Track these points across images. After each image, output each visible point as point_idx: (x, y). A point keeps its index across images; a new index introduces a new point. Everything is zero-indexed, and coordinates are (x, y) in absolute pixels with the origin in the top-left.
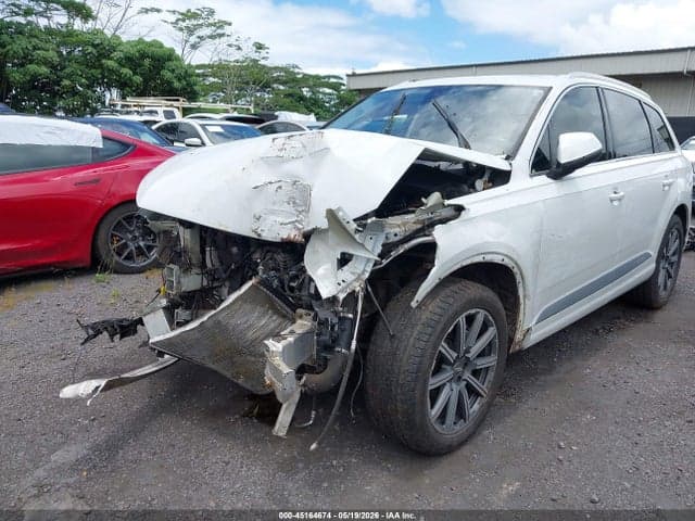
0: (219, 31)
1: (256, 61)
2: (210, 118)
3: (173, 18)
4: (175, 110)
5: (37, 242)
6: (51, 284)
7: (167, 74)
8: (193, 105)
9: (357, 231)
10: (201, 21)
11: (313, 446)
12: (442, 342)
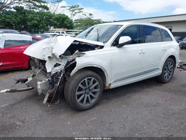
0: (80, 11)
1: (90, 18)
3: (68, 8)
4: (64, 32)
7: (65, 22)
8: (69, 30)
10: (76, 8)
11: (49, 106)
12: (80, 84)
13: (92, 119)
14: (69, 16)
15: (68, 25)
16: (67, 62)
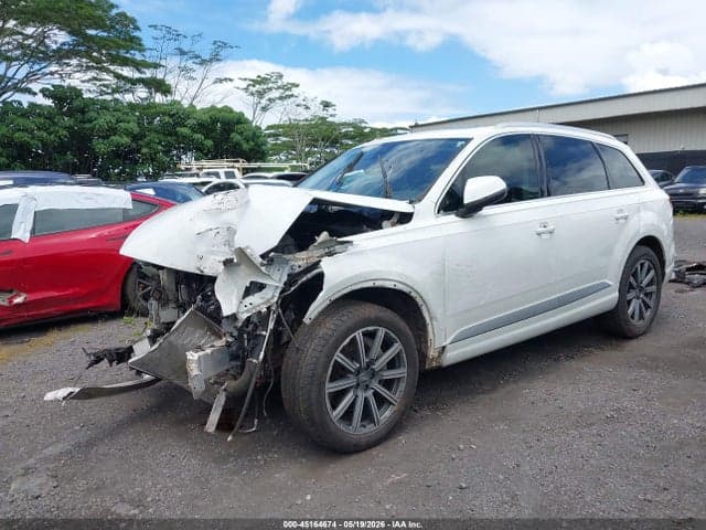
0: (288, 93)
1: (323, 119)
2: (266, 178)
3: (244, 85)
4: (236, 171)
5: (77, 289)
6: (88, 326)
7: (235, 137)
8: (253, 165)
9: (262, 265)
10: (270, 85)
11: (229, 438)
12: (338, 353)
13: (391, 480)
14: (249, 115)
15: (245, 146)
16: (289, 275)
